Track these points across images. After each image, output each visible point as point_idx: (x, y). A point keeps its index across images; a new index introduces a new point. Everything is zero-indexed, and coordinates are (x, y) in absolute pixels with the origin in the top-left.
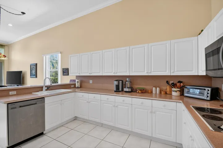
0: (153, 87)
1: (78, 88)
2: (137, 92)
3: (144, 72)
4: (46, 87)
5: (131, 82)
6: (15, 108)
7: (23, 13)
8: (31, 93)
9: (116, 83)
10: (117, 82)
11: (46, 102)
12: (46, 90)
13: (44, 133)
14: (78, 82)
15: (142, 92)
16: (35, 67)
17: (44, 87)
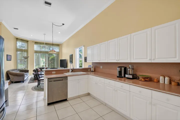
0: (161, 76)
1: (92, 71)
2: (140, 79)
3: (147, 58)
4: (71, 70)
5: (133, 69)
6: (51, 81)
7: (63, 24)
8: (63, 73)
9: (118, 69)
10: (120, 69)
11: (68, 80)
12: (71, 72)
13: (67, 100)
14: (92, 67)
15: (145, 80)
16: (71, 56)
17: (70, 70)
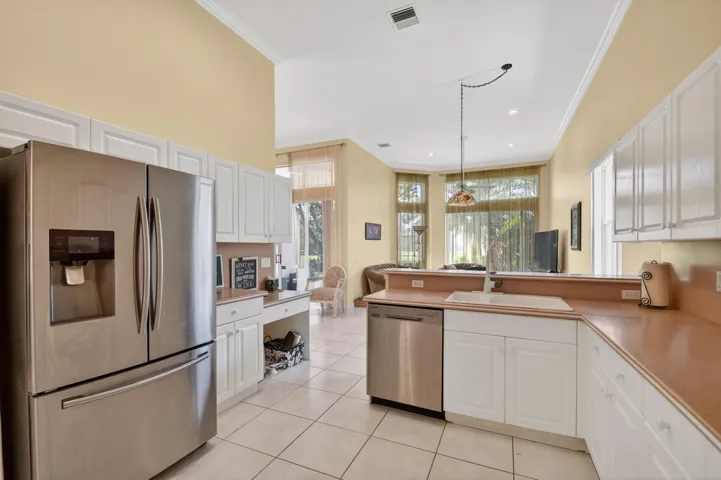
6: (378, 315)
7: (507, 67)
13: (447, 419)
14: (648, 275)
16: (576, 213)
17: (487, 280)
